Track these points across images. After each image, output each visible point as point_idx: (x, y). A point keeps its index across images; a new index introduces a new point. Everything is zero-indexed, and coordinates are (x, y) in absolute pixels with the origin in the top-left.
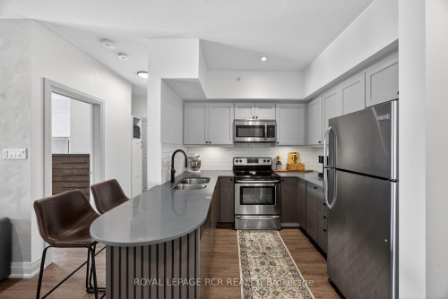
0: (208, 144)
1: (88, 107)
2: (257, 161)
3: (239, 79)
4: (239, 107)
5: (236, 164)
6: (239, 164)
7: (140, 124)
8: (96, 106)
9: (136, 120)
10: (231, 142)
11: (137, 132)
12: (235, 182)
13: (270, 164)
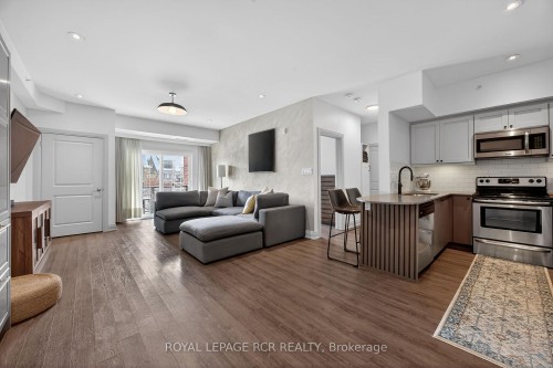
0: (440, 163)
1: (334, 140)
2: (517, 181)
3: (480, 87)
4: (481, 118)
5: (480, 184)
6: (485, 184)
7: (367, 150)
8: (339, 140)
9: (364, 147)
10: (470, 159)
11: (365, 158)
12: (473, 201)
13: (542, 184)
